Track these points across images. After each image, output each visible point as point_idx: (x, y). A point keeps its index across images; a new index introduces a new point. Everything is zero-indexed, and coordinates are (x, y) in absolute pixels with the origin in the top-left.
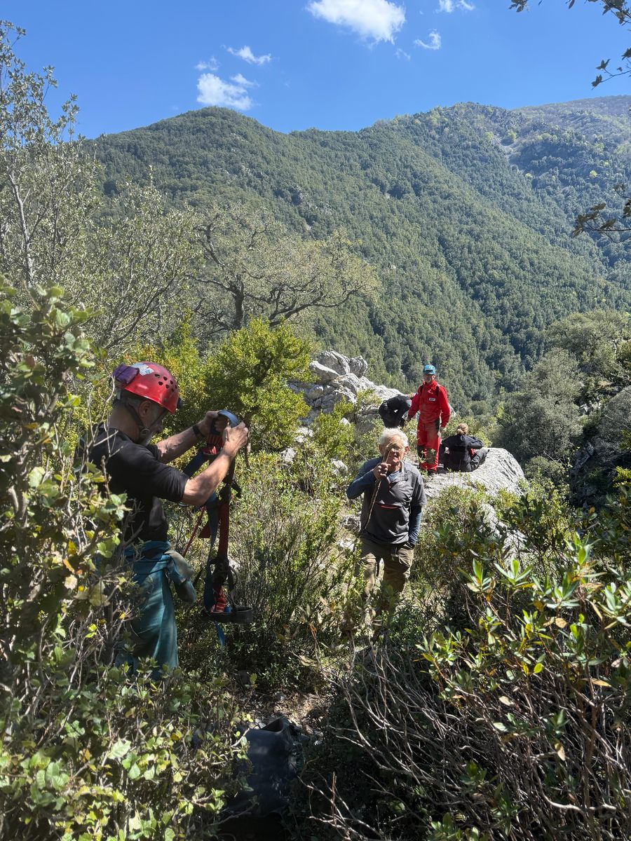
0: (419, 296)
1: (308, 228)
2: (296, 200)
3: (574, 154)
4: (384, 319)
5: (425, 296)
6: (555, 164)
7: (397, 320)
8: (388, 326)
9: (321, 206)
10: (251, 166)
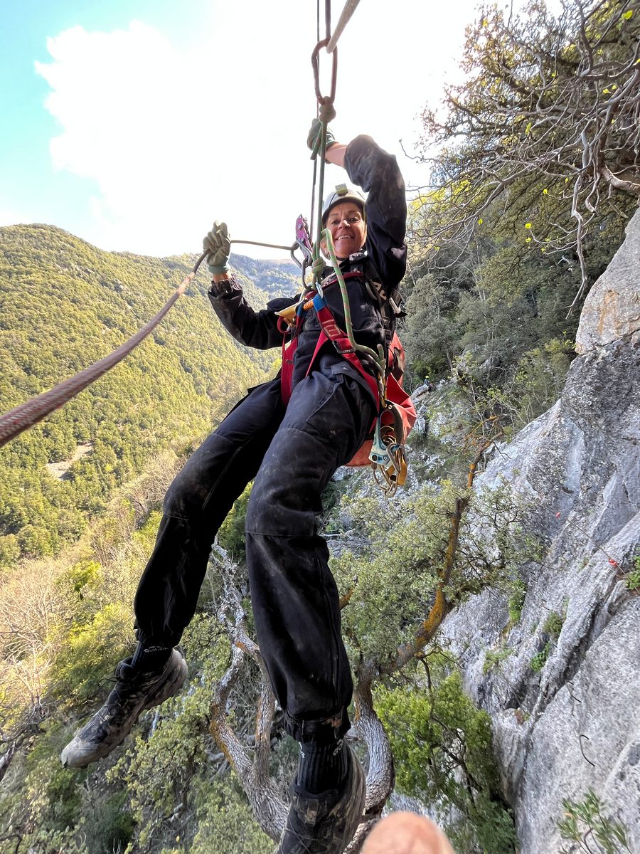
0: (212, 351)
1: (129, 307)
2: (117, 289)
3: (288, 283)
4: (191, 363)
5: (216, 351)
6: (279, 288)
7: (200, 364)
8: (194, 368)
9: (138, 295)
10: (79, 264)
